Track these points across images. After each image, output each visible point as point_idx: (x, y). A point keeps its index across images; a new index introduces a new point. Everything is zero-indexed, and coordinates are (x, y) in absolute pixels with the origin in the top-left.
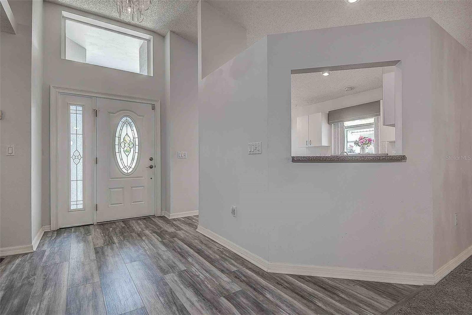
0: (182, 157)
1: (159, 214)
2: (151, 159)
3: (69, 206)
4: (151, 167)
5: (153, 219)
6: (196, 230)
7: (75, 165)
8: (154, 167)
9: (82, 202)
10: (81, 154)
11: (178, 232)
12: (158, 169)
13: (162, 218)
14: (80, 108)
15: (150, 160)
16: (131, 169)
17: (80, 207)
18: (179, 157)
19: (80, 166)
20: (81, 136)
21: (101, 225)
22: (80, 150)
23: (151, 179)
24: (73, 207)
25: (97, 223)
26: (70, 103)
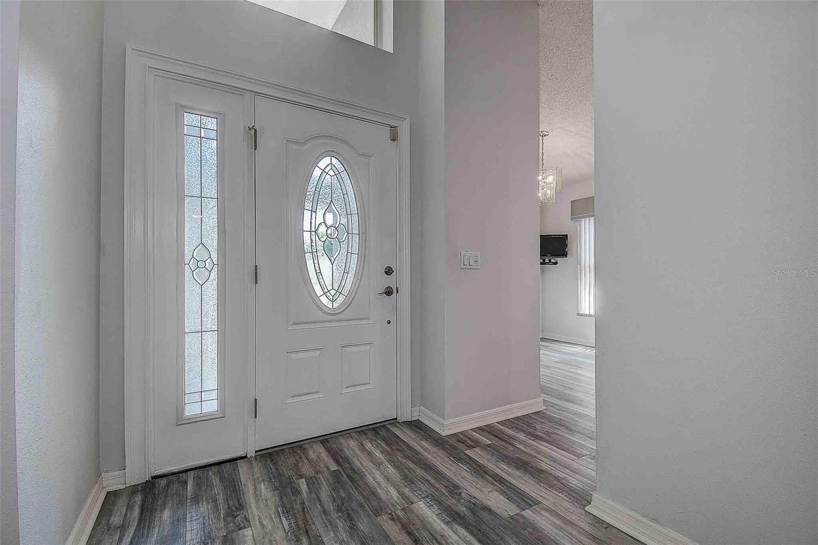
0: (469, 267)
1: (406, 415)
2: (389, 271)
3: (180, 408)
4: (389, 292)
5: (393, 429)
6: (587, 508)
7: (196, 286)
8: (395, 291)
9: (214, 395)
10: (214, 256)
11: (528, 513)
12: (404, 298)
13: (416, 426)
14: (212, 123)
15: (386, 273)
16: (341, 299)
17: (211, 406)
18: (464, 267)
19: (211, 290)
20: (214, 203)
21: (268, 456)
22: (212, 241)
23: (389, 322)
24: (191, 410)
25: (256, 452)
26: (183, 103)
